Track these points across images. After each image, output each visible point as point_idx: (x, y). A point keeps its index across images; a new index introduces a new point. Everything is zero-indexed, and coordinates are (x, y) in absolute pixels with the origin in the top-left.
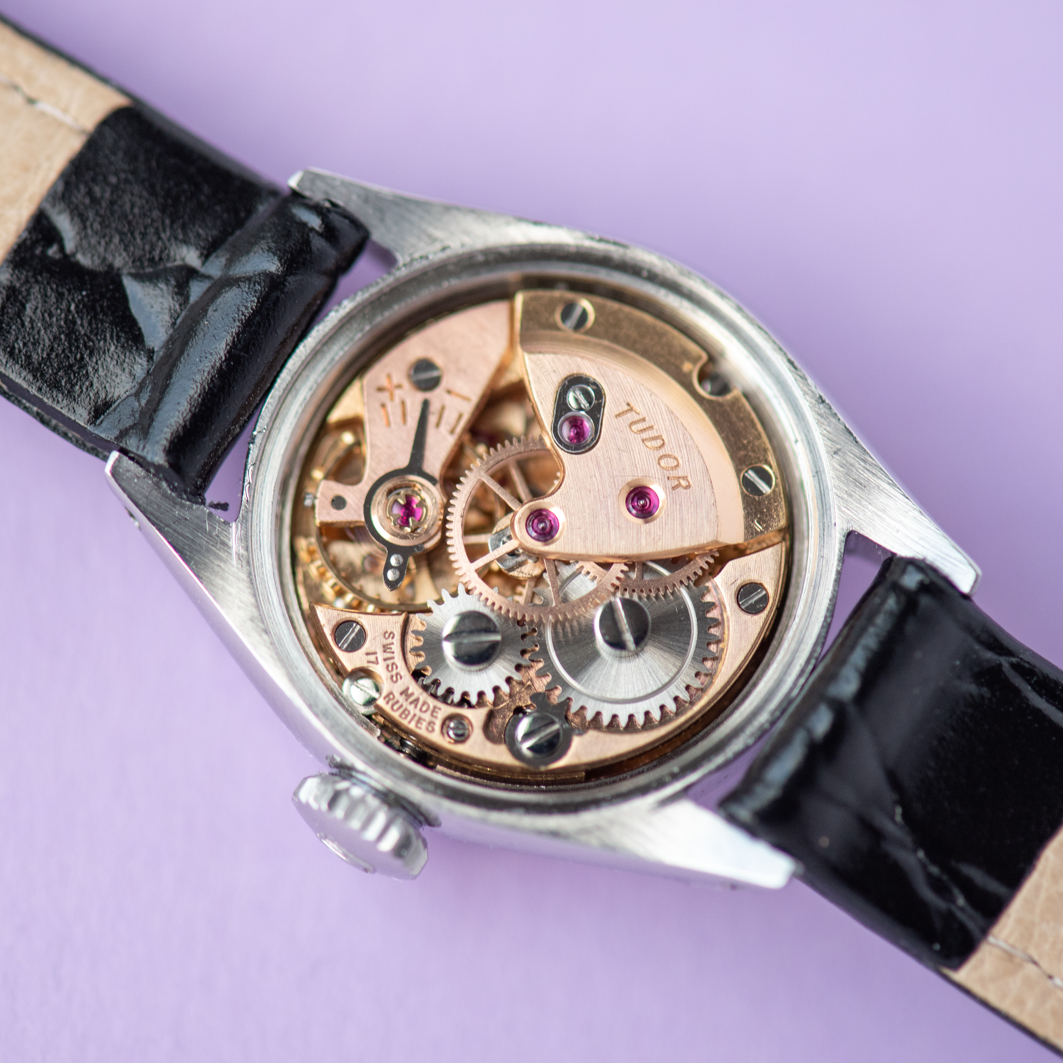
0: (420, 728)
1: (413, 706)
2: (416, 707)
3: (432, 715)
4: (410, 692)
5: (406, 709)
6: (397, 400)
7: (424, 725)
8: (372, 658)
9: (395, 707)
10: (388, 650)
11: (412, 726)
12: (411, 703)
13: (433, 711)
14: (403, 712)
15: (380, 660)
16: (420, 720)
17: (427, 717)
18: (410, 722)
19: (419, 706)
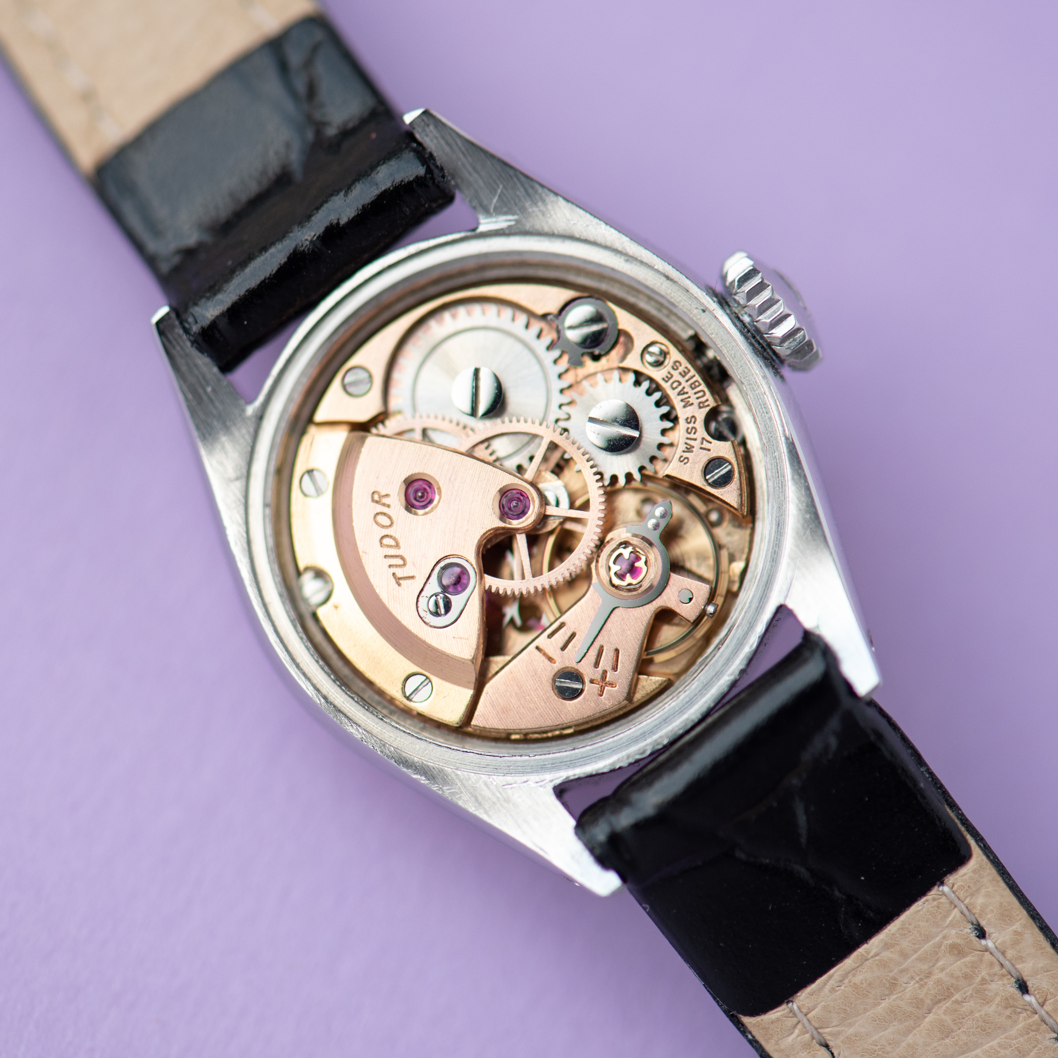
0: (686, 368)
1: (685, 390)
2: (684, 388)
3: (672, 376)
4: (683, 404)
5: (693, 389)
6: (600, 669)
7: (681, 369)
8: (706, 445)
9: (701, 394)
10: (689, 447)
11: (693, 372)
12: (687, 393)
13: (669, 379)
14: (696, 387)
15: (699, 440)
16: (683, 374)
17: (676, 376)
18: (694, 376)
19: (680, 388)
